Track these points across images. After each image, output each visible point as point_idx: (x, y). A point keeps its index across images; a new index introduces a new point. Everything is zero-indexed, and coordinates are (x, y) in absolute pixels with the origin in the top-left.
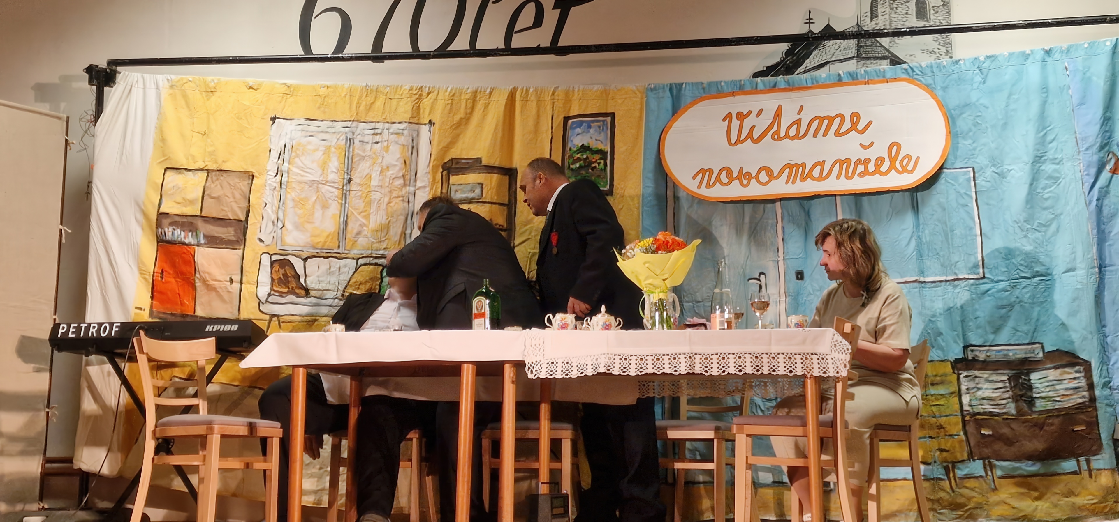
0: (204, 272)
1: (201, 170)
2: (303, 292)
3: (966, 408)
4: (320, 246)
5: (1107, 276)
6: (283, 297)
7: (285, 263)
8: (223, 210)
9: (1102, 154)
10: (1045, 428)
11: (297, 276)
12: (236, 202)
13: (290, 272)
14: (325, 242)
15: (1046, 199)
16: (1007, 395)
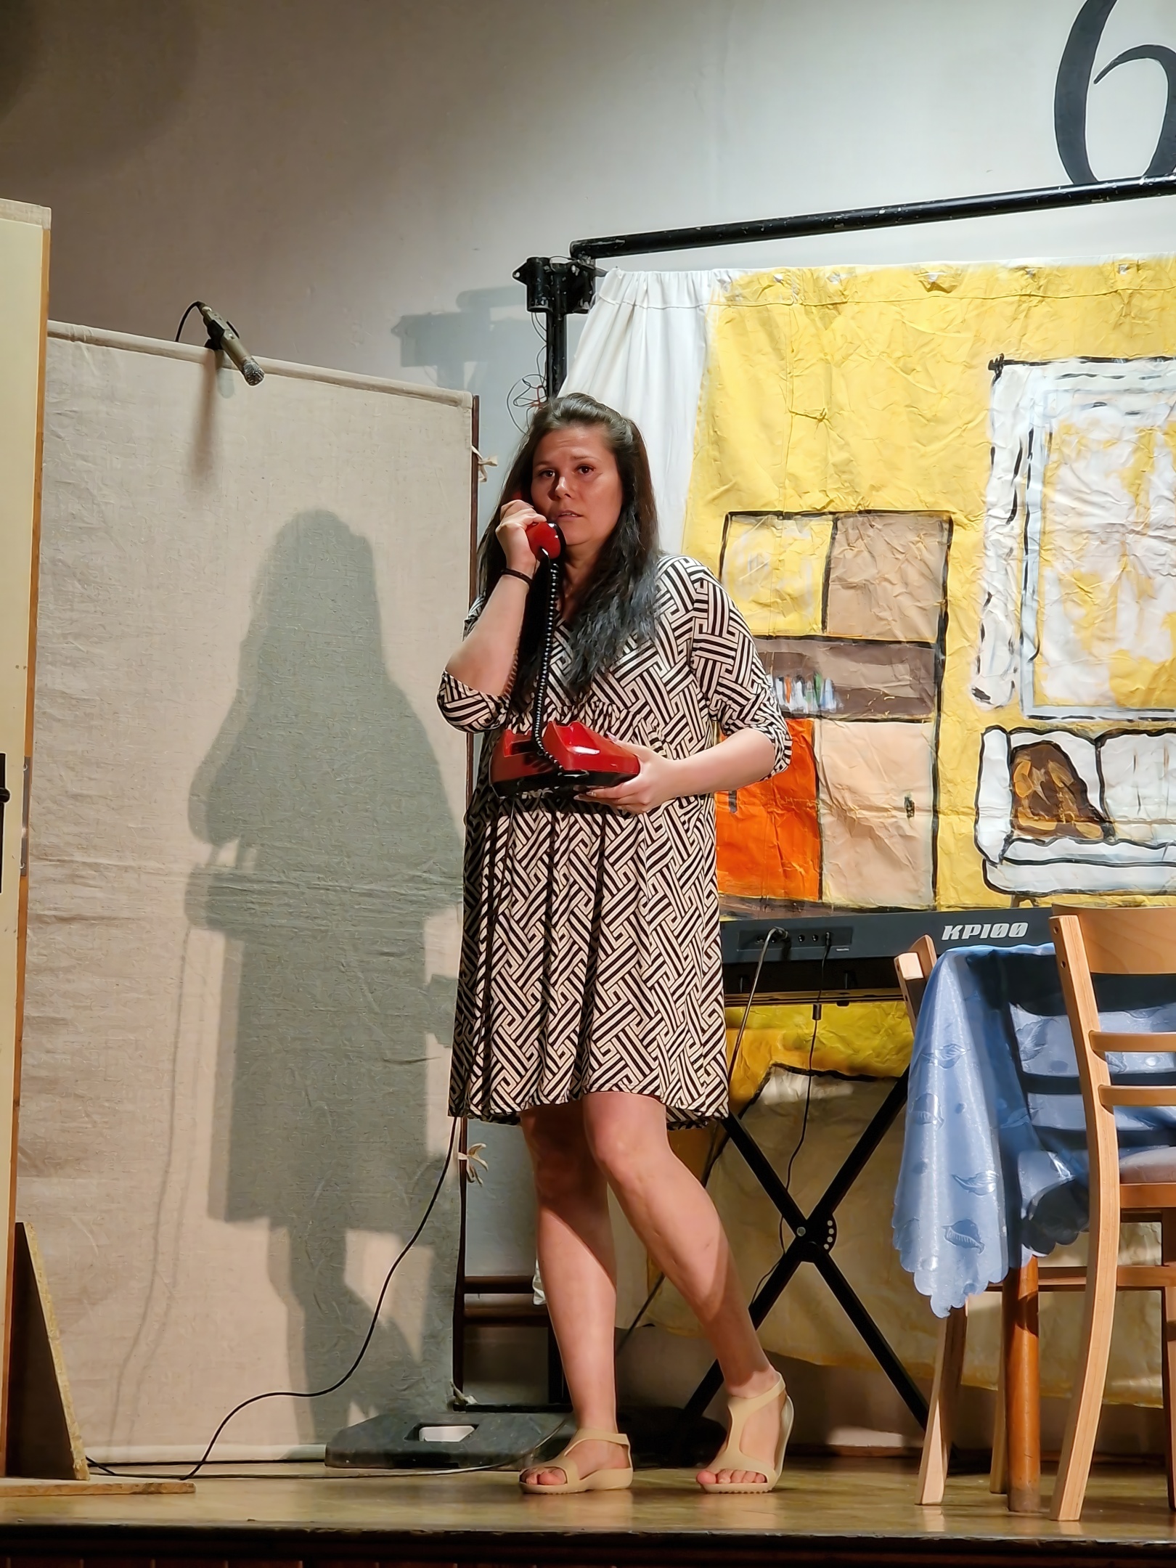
0: (840, 787)
1: (819, 514)
2: (1095, 830)
4: (1136, 702)
6: (1043, 843)
7: (1047, 754)
8: (881, 619)
11: (1079, 788)
12: (910, 594)
13: (1059, 778)
14: (1150, 691)
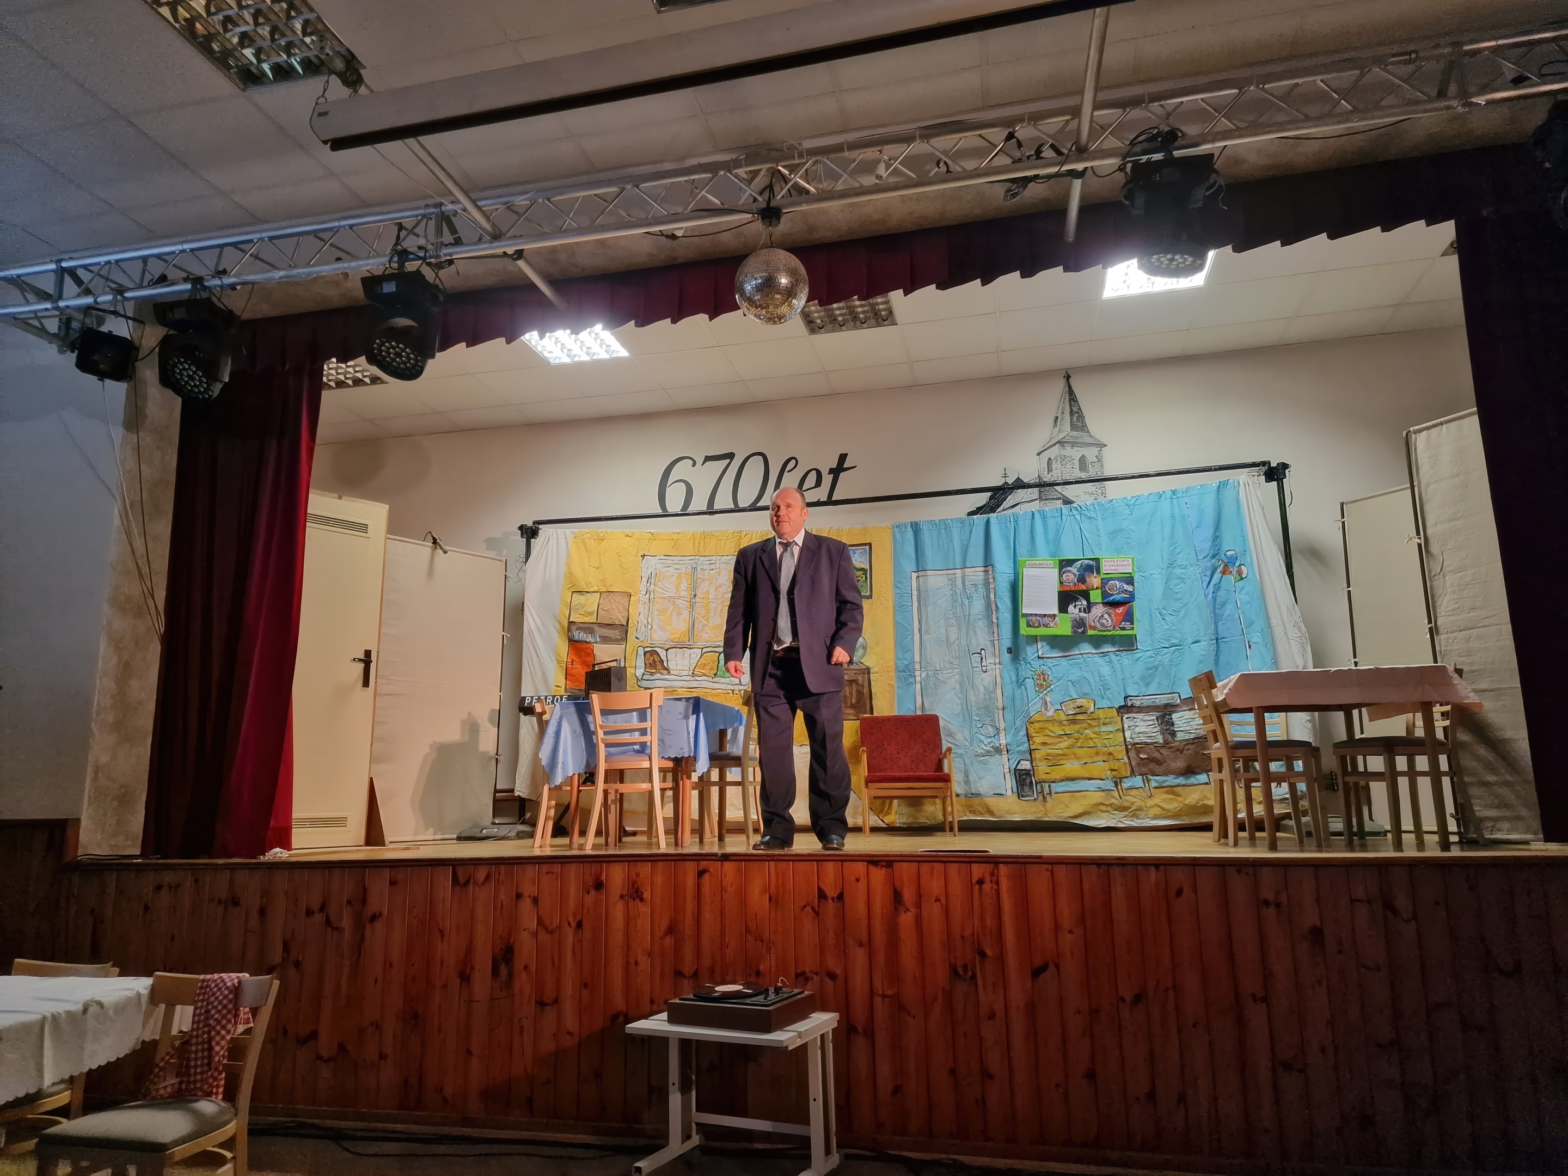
1: (597, 592)
2: (666, 672)
3: (1128, 740)
4: (676, 640)
5: (1222, 646)
6: (652, 676)
7: (654, 653)
8: (611, 618)
9: (1213, 561)
10: (1184, 752)
11: (662, 662)
12: (619, 612)
13: (657, 659)
14: (680, 638)
15: (1177, 593)
16: (1156, 730)
